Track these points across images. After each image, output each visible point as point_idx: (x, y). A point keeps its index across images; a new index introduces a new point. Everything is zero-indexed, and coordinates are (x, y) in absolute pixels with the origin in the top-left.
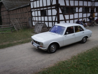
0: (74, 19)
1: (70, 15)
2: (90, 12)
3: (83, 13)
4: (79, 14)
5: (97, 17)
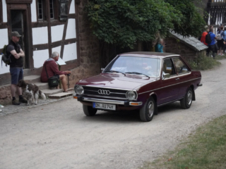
2: (5, 20)
5: (47, 51)
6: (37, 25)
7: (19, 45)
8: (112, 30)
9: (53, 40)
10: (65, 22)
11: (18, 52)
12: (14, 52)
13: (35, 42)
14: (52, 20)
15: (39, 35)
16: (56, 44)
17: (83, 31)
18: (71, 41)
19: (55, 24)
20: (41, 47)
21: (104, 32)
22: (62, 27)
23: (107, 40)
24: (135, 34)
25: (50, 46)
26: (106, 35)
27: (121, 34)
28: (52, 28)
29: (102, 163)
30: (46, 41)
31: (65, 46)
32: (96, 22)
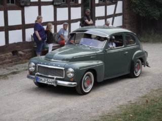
0: (23, 27)
1: (10, 12)
2: (80, 2)
3: (56, 7)
4: (43, 7)
5: (104, 20)
6: (98, 5)
7: (90, 17)
8: (145, 8)
9: (108, 14)
10: (116, 3)
11: (89, 21)
12: (87, 21)
13: (97, 15)
14: (108, 2)
15: (99, 11)
16: (110, 16)
17: (127, 9)
18: (119, 15)
19: (109, 5)
20: (100, 18)
21: (139, 9)
22: (114, 6)
23: (141, 15)
24: (160, 11)
25: (106, 17)
26: (141, 11)
27: (150, 11)
28: (108, 7)
29: (126, 88)
30: (103, 15)
31: (115, 18)
32: (135, 3)
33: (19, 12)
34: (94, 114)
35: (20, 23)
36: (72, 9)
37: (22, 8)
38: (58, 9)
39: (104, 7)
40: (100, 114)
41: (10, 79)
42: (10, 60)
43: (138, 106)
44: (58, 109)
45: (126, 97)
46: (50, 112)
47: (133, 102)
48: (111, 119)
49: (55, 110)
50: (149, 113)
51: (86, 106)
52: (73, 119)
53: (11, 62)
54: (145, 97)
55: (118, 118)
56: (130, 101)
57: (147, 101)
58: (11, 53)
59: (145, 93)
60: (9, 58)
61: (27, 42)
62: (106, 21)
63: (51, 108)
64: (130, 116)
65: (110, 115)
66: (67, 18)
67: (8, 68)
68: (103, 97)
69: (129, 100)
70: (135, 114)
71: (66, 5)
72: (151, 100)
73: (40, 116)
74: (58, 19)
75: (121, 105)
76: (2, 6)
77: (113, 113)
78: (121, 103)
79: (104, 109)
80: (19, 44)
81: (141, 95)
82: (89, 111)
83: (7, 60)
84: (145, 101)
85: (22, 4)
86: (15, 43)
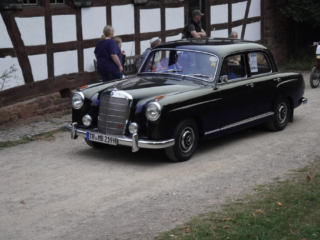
33: (72, 18)
34: (211, 202)
35: (73, 38)
36: (168, 11)
37: (76, 11)
38: (143, 12)
39: (226, 5)
40: (222, 201)
41: (58, 140)
42: (57, 107)
43: (291, 187)
44: (146, 192)
45: (270, 170)
46: (133, 197)
47: (282, 180)
48: (243, 210)
49: (141, 195)
50: (312, 199)
51: (197, 188)
52: (173, 211)
53: (58, 110)
54: (304, 170)
55: (255, 208)
56: (278, 178)
57: (308, 178)
58: (58, 93)
59: (304, 164)
60: (55, 103)
61: (87, 73)
62: (230, 32)
63: (133, 191)
64: (277, 205)
65: (241, 204)
66: (158, 29)
67: (54, 120)
68: (228, 171)
69: (275, 177)
70: (287, 201)
71: (156, 2)
72: (316, 176)
73: (114, 205)
74: (143, 30)
75: (261, 186)
76: (42, 8)
77: (246, 199)
78: (260, 182)
79: (228, 193)
80: (72, 76)
81: (296, 167)
82: (203, 196)
83: (52, 107)
84: (304, 178)
85: (76, 3)
86: (65, 76)
